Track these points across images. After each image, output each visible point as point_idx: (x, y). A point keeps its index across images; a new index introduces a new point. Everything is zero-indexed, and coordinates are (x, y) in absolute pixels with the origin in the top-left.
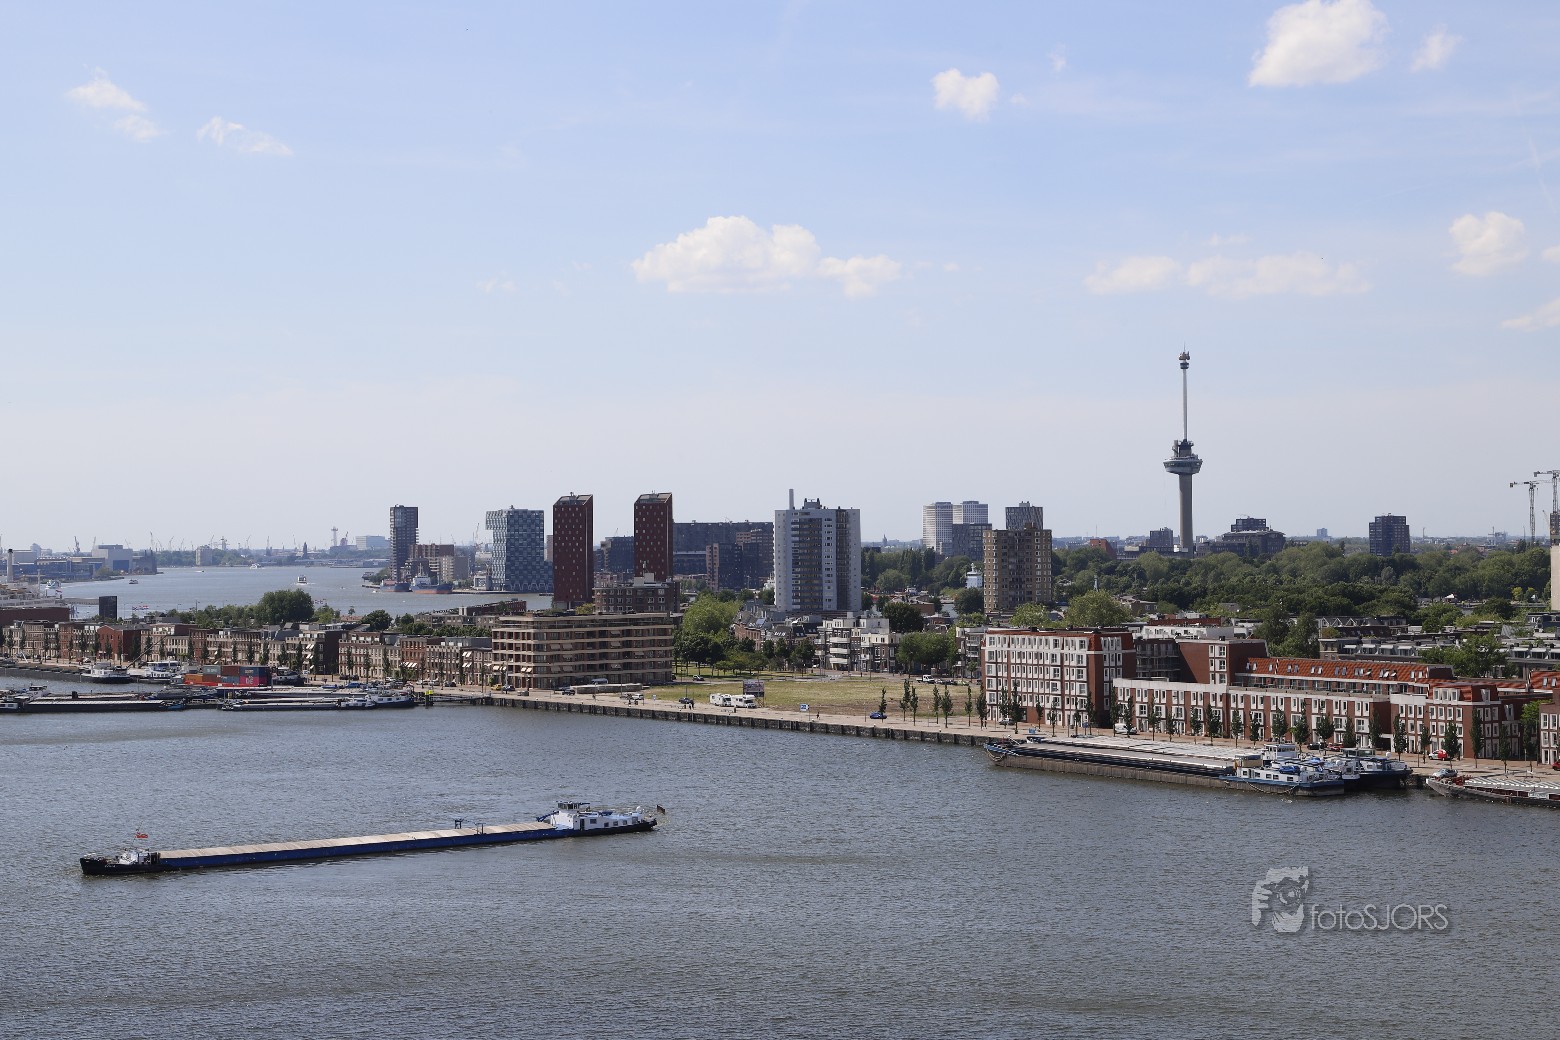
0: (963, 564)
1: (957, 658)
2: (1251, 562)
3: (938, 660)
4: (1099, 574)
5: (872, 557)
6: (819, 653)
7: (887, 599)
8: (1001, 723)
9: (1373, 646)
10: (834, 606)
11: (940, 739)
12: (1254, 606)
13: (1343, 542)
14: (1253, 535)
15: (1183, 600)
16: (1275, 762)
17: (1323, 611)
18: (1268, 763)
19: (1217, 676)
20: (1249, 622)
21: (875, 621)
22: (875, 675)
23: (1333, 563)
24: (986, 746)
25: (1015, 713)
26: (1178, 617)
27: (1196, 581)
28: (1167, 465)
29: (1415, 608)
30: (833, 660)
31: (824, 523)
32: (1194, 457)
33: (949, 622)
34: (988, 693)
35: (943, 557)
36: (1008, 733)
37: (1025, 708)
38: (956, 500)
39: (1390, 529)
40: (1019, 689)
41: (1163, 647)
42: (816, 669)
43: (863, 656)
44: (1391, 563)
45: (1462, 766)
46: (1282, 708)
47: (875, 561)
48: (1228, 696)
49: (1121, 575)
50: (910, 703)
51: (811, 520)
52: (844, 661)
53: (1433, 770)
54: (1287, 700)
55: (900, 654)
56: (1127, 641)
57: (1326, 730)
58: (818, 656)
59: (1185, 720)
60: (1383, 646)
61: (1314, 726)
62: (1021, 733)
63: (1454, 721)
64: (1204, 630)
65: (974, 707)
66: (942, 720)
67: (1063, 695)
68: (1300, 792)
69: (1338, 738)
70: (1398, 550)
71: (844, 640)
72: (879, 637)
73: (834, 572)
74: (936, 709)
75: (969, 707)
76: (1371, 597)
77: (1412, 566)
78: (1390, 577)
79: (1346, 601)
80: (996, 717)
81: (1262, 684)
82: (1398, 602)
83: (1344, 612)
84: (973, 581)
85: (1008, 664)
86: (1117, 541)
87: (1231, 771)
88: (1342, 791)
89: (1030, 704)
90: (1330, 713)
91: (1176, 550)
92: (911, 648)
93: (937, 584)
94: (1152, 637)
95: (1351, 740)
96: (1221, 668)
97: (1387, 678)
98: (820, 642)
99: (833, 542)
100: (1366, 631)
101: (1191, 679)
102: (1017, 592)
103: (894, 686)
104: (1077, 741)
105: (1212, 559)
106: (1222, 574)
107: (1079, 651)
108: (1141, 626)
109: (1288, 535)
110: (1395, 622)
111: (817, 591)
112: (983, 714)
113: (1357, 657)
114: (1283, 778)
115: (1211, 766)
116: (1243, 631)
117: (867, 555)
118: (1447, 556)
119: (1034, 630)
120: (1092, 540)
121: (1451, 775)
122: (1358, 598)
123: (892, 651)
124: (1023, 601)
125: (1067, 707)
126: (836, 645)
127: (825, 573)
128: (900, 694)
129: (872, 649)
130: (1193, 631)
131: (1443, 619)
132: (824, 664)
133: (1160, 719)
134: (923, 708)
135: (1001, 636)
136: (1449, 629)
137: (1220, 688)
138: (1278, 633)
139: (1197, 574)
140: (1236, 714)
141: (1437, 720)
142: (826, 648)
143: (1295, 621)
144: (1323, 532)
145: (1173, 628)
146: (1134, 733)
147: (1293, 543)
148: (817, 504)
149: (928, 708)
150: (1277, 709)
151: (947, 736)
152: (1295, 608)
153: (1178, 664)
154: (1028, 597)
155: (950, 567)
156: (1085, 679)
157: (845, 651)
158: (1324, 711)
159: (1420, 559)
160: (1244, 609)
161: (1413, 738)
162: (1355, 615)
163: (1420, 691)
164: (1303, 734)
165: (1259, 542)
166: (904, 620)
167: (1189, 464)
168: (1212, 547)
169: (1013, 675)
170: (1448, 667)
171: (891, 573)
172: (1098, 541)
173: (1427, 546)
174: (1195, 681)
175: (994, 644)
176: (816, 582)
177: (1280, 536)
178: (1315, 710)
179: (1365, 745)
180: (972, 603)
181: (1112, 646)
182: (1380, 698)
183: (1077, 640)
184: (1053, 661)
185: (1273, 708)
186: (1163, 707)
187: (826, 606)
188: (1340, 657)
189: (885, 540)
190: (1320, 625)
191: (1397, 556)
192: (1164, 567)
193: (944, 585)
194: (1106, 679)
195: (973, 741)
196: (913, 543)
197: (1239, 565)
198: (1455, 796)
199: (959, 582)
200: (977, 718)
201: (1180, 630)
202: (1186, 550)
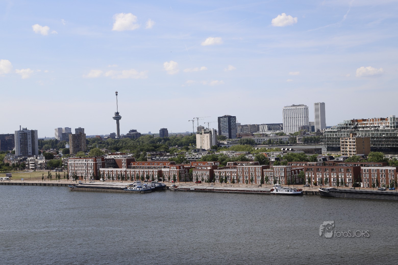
0: (65, 143)
1: (62, 165)
2: (133, 140)
3: (58, 166)
4: (98, 144)
5: (41, 141)
6: (27, 166)
7: (45, 152)
8: (73, 180)
9: (159, 158)
10: (31, 154)
11: (57, 185)
12: (133, 150)
13: (153, 135)
14: (134, 134)
15: (117, 149)
16: (137, 185)
17: (148, 150)
18: (135, 186)
19: (124, 166)
20: (131, 154)
21: (41, 157)
22: (41, 170)
23: (151, 139)
24: (69, 186)
25: (76, 178)
26: (115, 153)
27: (121, 144)
28: (113, 118)
29: (168, 149)
30: (31, 167)
31: (28, 134)
32: (120, 116)
33: (60, 156)
34: (69, 173)
35: (60, 141)
36: (74, 183)
37: (79, 176)
38: (63, 128)
39: (164, 131)
40: (77, 172)
41: (111, 160)
42: (26, 170)
43: (38, 166)
44: (164, 139)
45: (177, 184)
46: (138, 173)
47: (42, 142)
48: (126, 171)
49: (103, 144)
50: (50, 177)
51: (24, 133)
52: (34, 167)
53: (170, 185)
54: (139, 171)
55: (48, 165)
56: (103, 159)
57: (148, 177)
58: (26, 167)
59: (116, 177)
60: (161, 158)
61: (145, 177)
62: (77, 182)
63: (175, 174)
64: (121, 156)
65: (66, 177)
66: (58, 180)
67: (87, 173)
68: (142, 192)
69: (151, 179)
70: (165, 136)
71: (33, 162)
72: (42, 161)
73: (31, 146)
74: (56, 178)
75: (65, 177)
76: (159, 147)
77: (168, 139)
78: (164, 142)
79: (153, 148)
80: (71, 179)
81: (134, 168)
82: (164, 148)
83: (153, 150)
84: (67, 146)
85: (74, 166)
86: (103, 136)
87: (126, 188)
88: (151, 191)
89: (80, 175)
90: (149, 174)
91: (116, 137)
92: (51, 164)
93: (58, 148)
94: (109, 158)
95: (153, 180)
96: (125, 164)
97: (161, 165)
98: (27, 163)
99: (31, 138)
100: (157, 155)
101: (118, 168)
102: (77, 148)
103: (46, 173)
104: (90, 183)
105: (124, 139)
106: (127, 143)
107: (91, 162)
108: (107, 156)
109: (142, 133)
110: (164, 152)
111: (26, 150)
112: (68, 178)
113: (155, 161)
114: (138, 189)
115: (122, 187)
116: (130, 156)
117: (40, 141)
118: (176, 137)
119: (80, 158)
120: (96, 136)
121: (175, 186)
122: (156, 147)
123: (46, 164)
124: (79, 151)
125: (89, 175)
126: (32, 163)
127: (29, 146)
128: (47, 175)
129: (41, 164)
130: (119, 156)
131: (174, 151)
132: (28, 168)
133: (110, 177)
134: (53, 178)
135: (73, 159)
136: (175, 153)
137: (124, 169)
138: (138, 156)
139: (121, 143)
140: (128, 175)
141: (172, 174)
142: (28, 164)
143: (142, 153)
144: (150, 132)
145: (114, 156)
146: (105, 181)
147: (143, 135)
148: (26, 129)
149: (55, 178)
150: (137, 174)
151: (59, 184)
152: (142, 150)
153: (115, 164)
154: (80, 150)
155: (61, 143)
156: (93, 169)
157: (33, 165)
158: (147, 173)
159: (170, 138)
160: (131, 151)
161: (166, 178)
162: (155, 151)
163: (168, 167)
164: (143, 179)
165: (135, 135)
166: (50, 157)
167: (119, 118)
168: (125, 136)
169: (75, 169)
170: (174, 162)
171: (46, 145)
172: (98, 136)
173: (172, 135)
174: (119, 168)
175: (71, 162)
176: (26, 148)
177: (140, 133)
178: (146, 173)
179: (156, 181)
180: (67, 152)
181: (99, 161)
182: (159, 169)
183: (91, 160)
184: (85, 165)
185: (136, 173)
186: (111, 174)
187: (29, 154)
188: (152, 161)
189: (45, 137)
190: (147, 154)
191: (165, 138)
192: (113, 142)
193: (60, 148)
194: (98, 168)
195: (66, 185)
196: (53, 138)
197: (131, 141)
198: (175, 190)
199: (64, 147)
200: (66, 179)
201: (116, 156)
202: (118, 137)
